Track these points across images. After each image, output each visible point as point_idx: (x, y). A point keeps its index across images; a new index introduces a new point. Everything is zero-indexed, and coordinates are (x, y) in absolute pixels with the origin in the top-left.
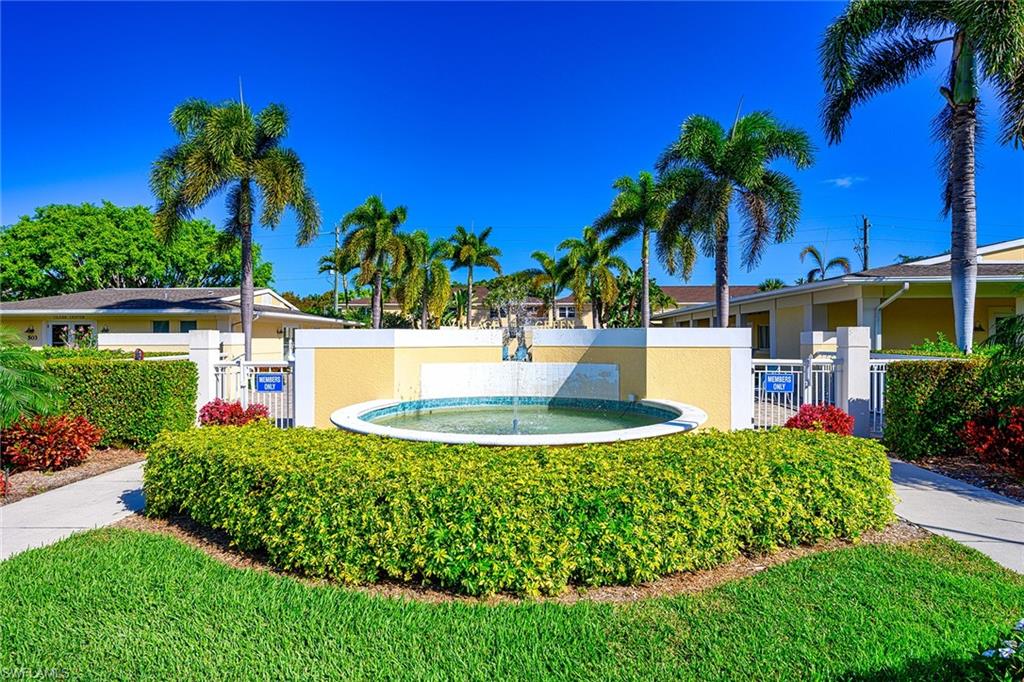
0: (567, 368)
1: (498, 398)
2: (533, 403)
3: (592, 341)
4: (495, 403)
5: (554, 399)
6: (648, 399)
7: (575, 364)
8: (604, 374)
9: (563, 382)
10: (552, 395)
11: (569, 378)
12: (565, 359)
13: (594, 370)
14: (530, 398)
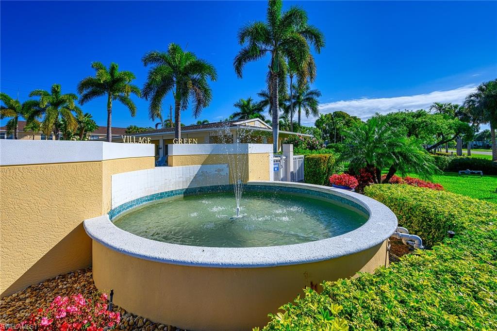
0: (196, 168)
1: (153, 196)
2: (174, 195)
3: (210, 151)
4: (152, 199)
5: (187, 189)
6: (250, 181)
7: (200, 166)
8: (219, 170)
9: (192, 178)
10: (186, 187)
11: (196, 175)
12: (193, 163)
13: (212, 169)
14: (172, 192)
